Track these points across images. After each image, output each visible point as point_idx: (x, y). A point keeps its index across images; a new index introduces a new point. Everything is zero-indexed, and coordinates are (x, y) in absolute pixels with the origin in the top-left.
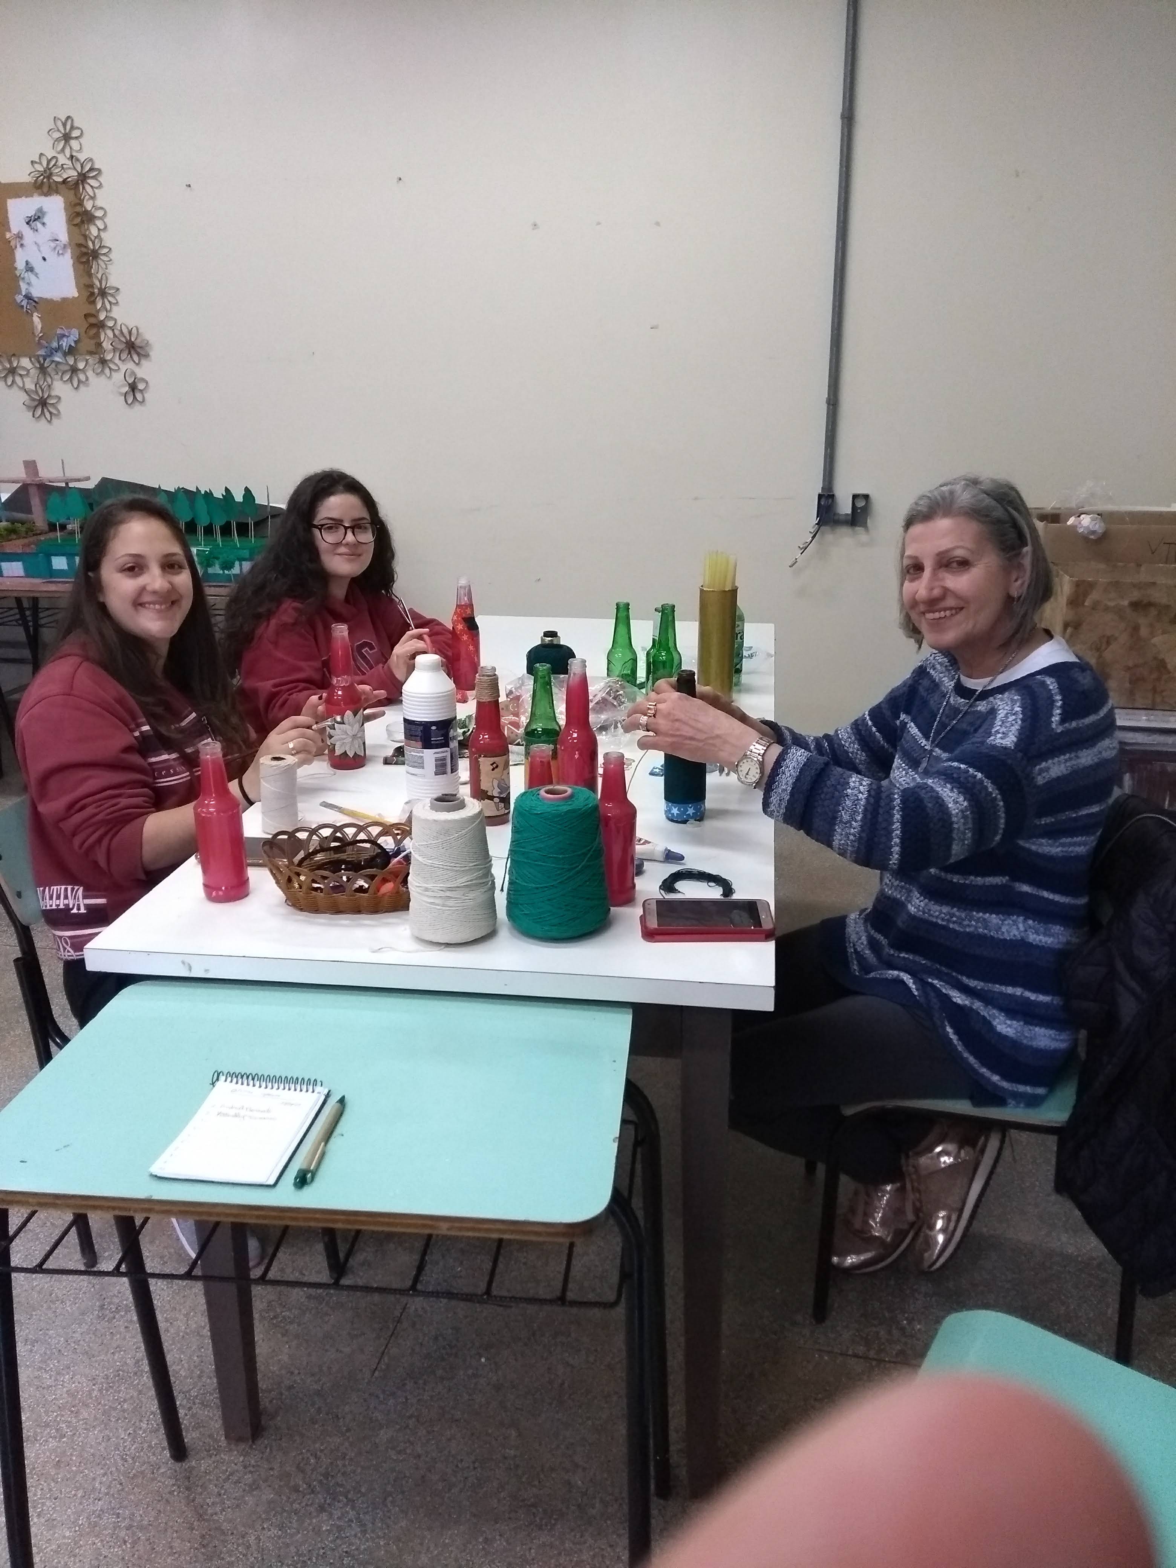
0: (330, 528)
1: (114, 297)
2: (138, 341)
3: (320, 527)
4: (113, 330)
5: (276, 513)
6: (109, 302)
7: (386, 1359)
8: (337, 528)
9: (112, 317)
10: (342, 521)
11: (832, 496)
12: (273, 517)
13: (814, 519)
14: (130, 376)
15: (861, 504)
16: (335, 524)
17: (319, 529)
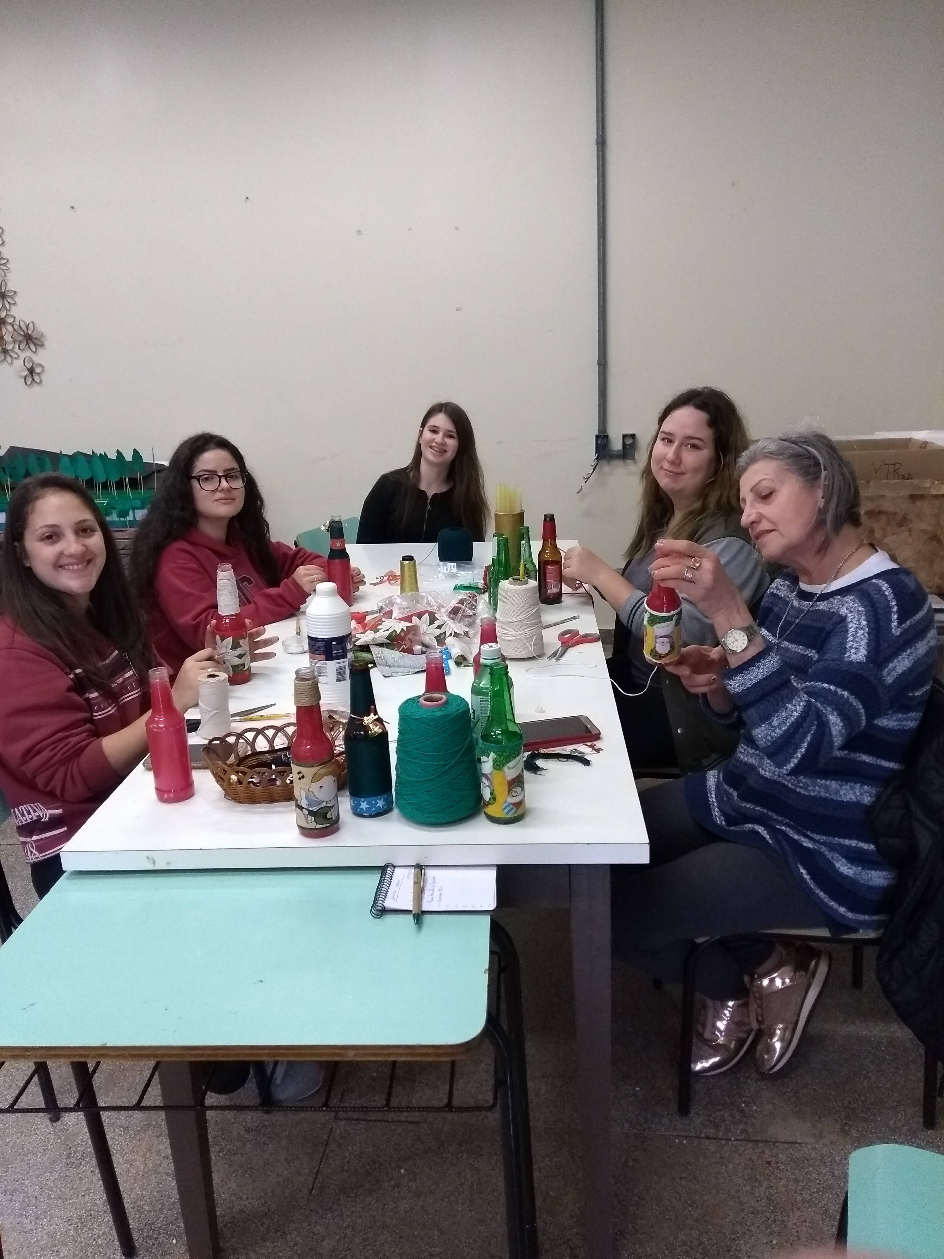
0: (207, 479)
1: (13, 299)
2: (34, 333)
3: (198, 478)
4: (13, 326)
5: (160, 469)
6: (9, 303)
7: (320, 1177)
8: (212, 478)
9: (11, 315)
10: (216, 472)
11: (607, 437)
12: (158, 472)
13: (593, 455)
14: (29, 362)
15: (629, 441)
16: (211, 475)
17: (197, 479)
